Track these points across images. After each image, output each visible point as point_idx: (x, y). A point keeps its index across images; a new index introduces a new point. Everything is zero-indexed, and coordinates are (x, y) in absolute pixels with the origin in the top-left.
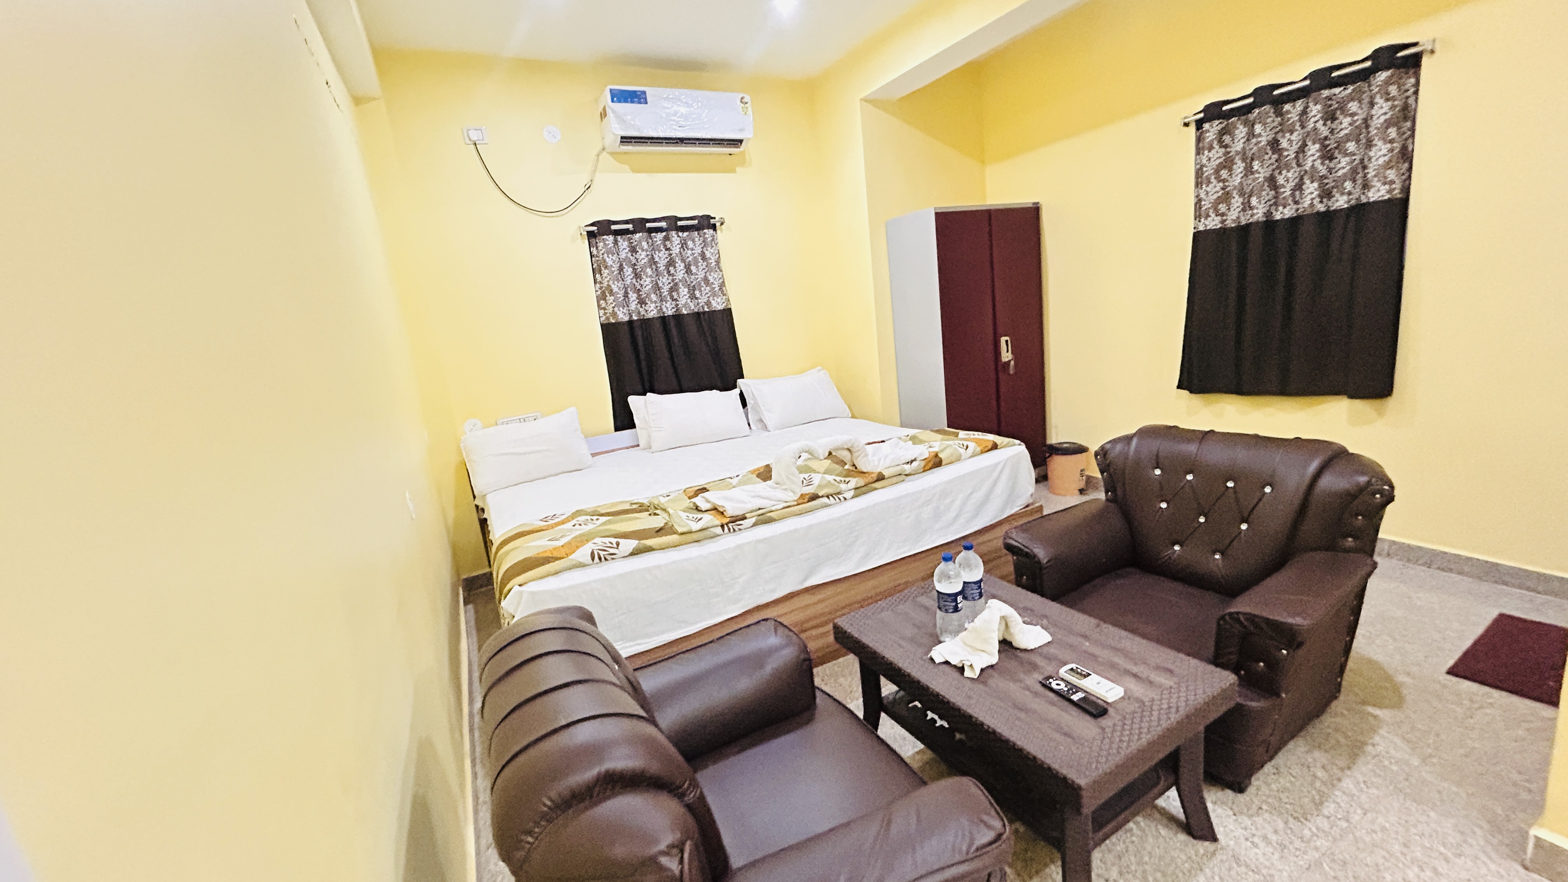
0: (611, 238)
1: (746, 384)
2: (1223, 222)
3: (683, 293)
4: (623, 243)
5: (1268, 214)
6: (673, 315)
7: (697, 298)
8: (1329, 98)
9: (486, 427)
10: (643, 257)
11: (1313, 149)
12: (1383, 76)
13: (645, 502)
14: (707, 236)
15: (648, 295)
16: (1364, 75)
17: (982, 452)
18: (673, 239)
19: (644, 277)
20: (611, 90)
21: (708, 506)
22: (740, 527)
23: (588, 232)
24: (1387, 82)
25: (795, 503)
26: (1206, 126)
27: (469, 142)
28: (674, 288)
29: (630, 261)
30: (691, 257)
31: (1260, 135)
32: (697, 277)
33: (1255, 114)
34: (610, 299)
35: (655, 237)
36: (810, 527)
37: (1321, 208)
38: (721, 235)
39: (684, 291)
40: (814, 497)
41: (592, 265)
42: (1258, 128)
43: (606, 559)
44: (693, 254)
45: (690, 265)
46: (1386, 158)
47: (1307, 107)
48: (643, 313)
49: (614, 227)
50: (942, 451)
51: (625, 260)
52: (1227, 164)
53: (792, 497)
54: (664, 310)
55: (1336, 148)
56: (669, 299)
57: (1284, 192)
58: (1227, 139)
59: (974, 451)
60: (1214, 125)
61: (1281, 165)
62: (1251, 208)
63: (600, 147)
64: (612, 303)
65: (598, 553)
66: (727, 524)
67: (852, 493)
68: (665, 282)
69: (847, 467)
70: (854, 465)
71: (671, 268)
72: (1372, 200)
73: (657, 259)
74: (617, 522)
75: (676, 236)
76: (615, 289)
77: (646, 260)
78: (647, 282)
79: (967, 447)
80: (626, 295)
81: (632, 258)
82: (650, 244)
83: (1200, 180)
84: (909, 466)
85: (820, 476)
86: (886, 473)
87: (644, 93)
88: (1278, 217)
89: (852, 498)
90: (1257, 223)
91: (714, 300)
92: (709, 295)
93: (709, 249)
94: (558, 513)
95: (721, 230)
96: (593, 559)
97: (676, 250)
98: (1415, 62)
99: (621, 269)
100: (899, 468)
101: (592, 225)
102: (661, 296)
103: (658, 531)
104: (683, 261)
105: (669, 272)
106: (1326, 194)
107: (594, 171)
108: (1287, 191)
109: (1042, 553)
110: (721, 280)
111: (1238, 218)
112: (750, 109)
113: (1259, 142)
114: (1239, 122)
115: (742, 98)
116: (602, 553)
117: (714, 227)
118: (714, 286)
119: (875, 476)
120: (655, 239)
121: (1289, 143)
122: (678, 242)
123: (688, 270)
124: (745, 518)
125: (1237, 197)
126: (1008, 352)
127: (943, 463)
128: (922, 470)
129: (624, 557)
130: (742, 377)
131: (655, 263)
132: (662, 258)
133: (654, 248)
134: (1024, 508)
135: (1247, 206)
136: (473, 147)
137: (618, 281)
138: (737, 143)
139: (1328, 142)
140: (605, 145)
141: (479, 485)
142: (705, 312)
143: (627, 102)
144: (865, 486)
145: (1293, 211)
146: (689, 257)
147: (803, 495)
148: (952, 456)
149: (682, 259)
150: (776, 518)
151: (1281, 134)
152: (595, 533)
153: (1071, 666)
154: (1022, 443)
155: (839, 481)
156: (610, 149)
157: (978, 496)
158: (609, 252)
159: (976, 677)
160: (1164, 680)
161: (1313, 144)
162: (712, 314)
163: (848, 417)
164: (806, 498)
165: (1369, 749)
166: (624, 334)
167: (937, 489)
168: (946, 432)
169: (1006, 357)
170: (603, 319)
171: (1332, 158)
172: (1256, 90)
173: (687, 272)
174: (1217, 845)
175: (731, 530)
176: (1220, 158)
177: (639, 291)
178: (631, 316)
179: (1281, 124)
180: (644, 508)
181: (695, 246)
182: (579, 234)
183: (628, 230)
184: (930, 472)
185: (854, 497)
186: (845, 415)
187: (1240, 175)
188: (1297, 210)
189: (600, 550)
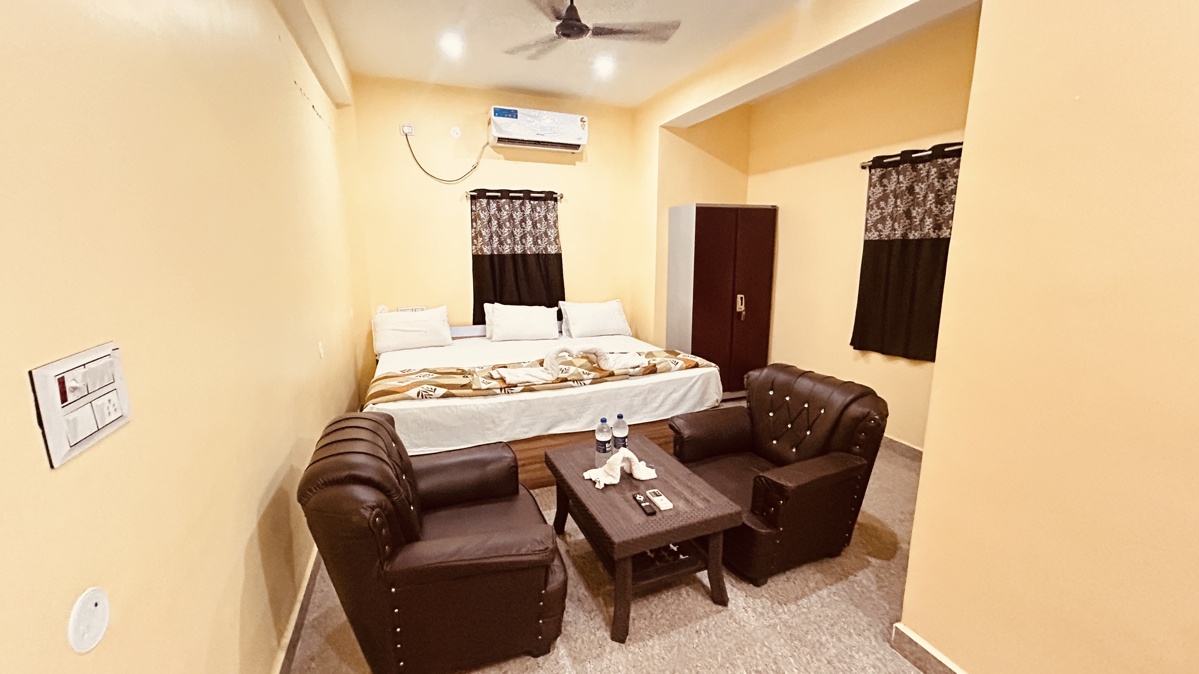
0: (484, 201)
1: (563, 304)
2: (880, 235)
3: (529, 241)
4: (493, 205)
5: (905, 235)
6: (521, 254)
7: (539, 245)
8: (942, 164)
9: (390, 311)
10: (505, 214)
11: (931, 196)
13: (466, 370)
14: (549, 205)
15: (505, 240)
17: (687, 368)
18: (526, 205)
19: (504, 227)
20: (495, 109)
21: (498, 376)
22: (512, 391)
23: (471, 196)
25: (551, 382)
26: (873, 171)
27: (403, 133)
28: (524, 237)
29: (497, 216)
30: (538, 218)
32: (540, 230)
33: (901, 168)
34: (480, 239)
35: (516, 203)
36: (558, 398)
37: (933, 235)
38: (561, 206)
39: (530, 239)
40: (565, 380)
41: (472, 217)
42: (902, 177)
43: (426, 398)
44: (540, 216)
45: (536, 222)
47: (930, 168)
48: (501, 250)
49: (488, 194)
50: (660, 363)
51: (493, 215)
52: (885, 198)
53: (550, 378)
54: (516, 250)
55: (946, 197)
56: (520, 243)
57: (915, 221)
58: (885, 181)
59: (682, 366)
60: (878, 171)
61: (915, 203)
62: (895, 230)
63: (485, 142)
64: (481, 242)
65: (422, 393)
66: (504, 388)
67: (590, 381)
68: (518, 232)
69: (594, 365)
70: (598, 365)
71: (523, 224)
73: (515, 217)
74: (443, 378)
75: (528, 203)
76: (484, 233)
77: (506, 217)
78: (506, 231)
79: (677, 363)
80: (491, 238)
81: (498, 214)
82: (511, 207)
83: (869, 207)
84: (633, 369)
85: (576, 368)
86: (615, 373)
87: (516, 111)
88: (911, 237)
89: (589, 384)
90: (898, 240)
91: (549, 247)
92: (546, 243)
93: (550, 213)
94: (412, 369)
95: (561, 202)
96: (418, 396)
97: (528, 212)
99: (490, 221)
100: (626, 370)
101: (474, 191)
102: (514, 240)
103: (461, 386)
104: (532, 220)
105: (521, 226)
107: (481, 157)
108: (917, 221)
109: (688, 433)
110: (556, 235)
111: (889, 234)
112: (587, 126)
113: (901, 187)
114: (894, 171)
115: (582, 118)
116: (424, 393)
117: (556, 200)
118: (550, 238)
119: (607, 373)
121: (919, 189)
122: (530, 207)
124: (517, 387)
125: (889, 220)
127: (658, 371)
128: (642, 374)
129: (437, 398)
130: (564, 300)
131: (513, 219)
132: (518, 216)
133: (513, 209)
134: (710, 408)
135: (893, 228)
136: (405, 137)
137: (486, 228)
138: (577, 147)
139: (940, 193)
140: (488, 142)
141: (378, 346)
142: (542, 254)
143: (504, 116)
144: (600, 378)
145: (919, 236)
146: (536, 217)
147: (558, 378)
148: (665, 367)
149: (531, 218)
150: (537, 389)
151: (916, 183)
152: (426, 382)
153: (655, 490)
154: (717, 366)
155: (585, 372)
156: (490, 144)
157: (677, 396)
158: (483, 210)
159: (601, 488)
160: (700, 504)
161: (931, 193)
162: (548, 256)
163: (629, 336)
164: (560, 380)
165: (851, 578)
166: (487, 263)
167: (647, 387)
168: (672, 352)
169: (740, 308)
170: (474, 251)
171: (942, 204)
172: (903, 152)
173: (533, 227)
174: (725, 608)
175: (507, 392)
176: (880, 193)
177: (500, 236)
178: (492, 251)
179: (915, 177)
180: (463, 373)
181: (541, 210)
182: (466, 196)
183: (498, 196)
184: (648, 375)
185: (591, 384)
186: (627, 334)
187: (892, 207)
188: (921, 234)
189: (423, 391)
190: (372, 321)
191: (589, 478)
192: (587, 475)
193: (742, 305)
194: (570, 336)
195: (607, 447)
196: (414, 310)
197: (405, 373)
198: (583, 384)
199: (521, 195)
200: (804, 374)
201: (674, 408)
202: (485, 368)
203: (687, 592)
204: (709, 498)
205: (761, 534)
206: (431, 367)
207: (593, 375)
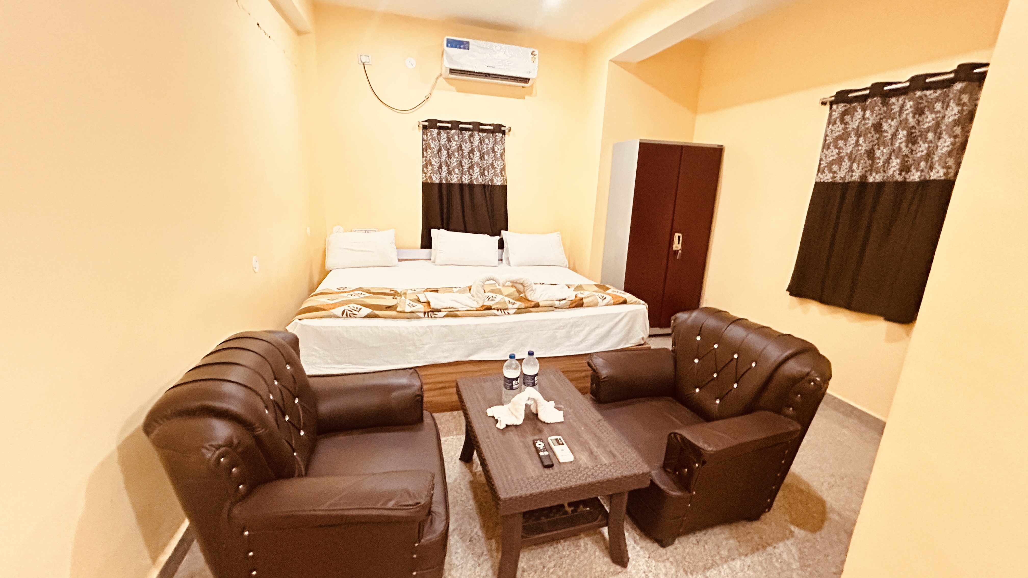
0: (435, 131)
1: (505, 234)
2: (834, 177)
3: (476, 171)
4: (444, 135)
5: (864, 177)
6: (468, 184)
7: (485, 175)
8: (921, 97)
9: (345, 231)
11: (902, 134)
12: (958, 86)
13: (399, 291)
14: (497, 137)
15: (453, 169)
16: (949, 83)
17: (614, 304)
18: (475, 136)
19: (453, 158)
20: (447, 39)
21: (425, 300)
22: (436, 316)
23: (423, 125)
24: (962, 91)
25: (475, 309)
26: (835, 107)
27: (360, 63)
28: (471, 167)
29: (447, 147)
30: (486, 149)
31: (869, 119)
32: (487, 162)
33: (868, 103)
34: (430, 168)
35: (465, 134)
36: (478, 325)
37: (899, 179)
38: (508, 138)
39: (477, 170)
40: (489, 308)
41: (423, 146)
42: (868, 113)
43: (350, 316)
44: (487, 147)
45: (484, 154)
46: (948, 149)
47: (905, 102)
48: (449, 179)
49: (439, 124)
50: (585, 298)
51: (443, 145)
52: (845, 136)
53: (476, 305)
54: (463, 180)
55: (919, 135)
56: (467, 173)
57: (879, 162)
58: (847, 118)
59: (608, 302)
60: (840, 107)
61: (880, 142)
62: (852, 171)
63: (438, 74)
64: (430, 171)
65: (347, 312)
66: (428, 312)
67: (514, 311)
68: (466, 163)
69: (521, 295)
70: (525, 295)
71: (471, 155)
72: (932, 178)
73: (463, 148)
74: (373, 298)
75: (477, 135)
76: (433, 163)
77: (455, 147)
78: (454, 162)
79: (605, 298)
80: (440, 167)
81: (448, 145)
82: (460, 138)
83: (826, 146)
84: (558, 302)
85: (502, 297)
86: (541, 304)
87: (468, 43)
88: (871, 180)
89: (513, 314)
90: (855, 182)
91: (495, 178)
92: (493, 175)
93: (497, 146)
94: (348, 287)
95: (509, 135)
96: (343, 315)
97: (476, 143)
98: (981, 79)
99: (440, 150)
100: (552, 302)
101: (426, 121)
102: (462, 171)
103: (387, 308)
104: (480, 151)
105: (469, 157)
106: (905, 168)
107: (433, 88)
108: (881, 162)
109: (605, 373)
110: (502, 167)
111: (845, 176)
112: (537, 59)
113: (867, 124)
114: (859, 107)
115: (533, 52)
116: (349, 312)
117: (504, 133)
118: (496, 170)
119: (533, 304)
121: (888, 127)
122: (478, 138)
123: (482, 157)
124: (441, 311)
125: (846, 161)
127: (584, 305)
128: (568, 307)
129: (361, 317)
130: (507, 229)
131: (462, 150)
132: (466, 147)
133: (463, 140)
134: (637, 345)
135: (850, 169)
136: (363, 66)
137: (436, 158)
138: (526, 80)
139: (913, 131)
140: (441, 73)
141: (329, 263)
142: (488, 185)
143: (456, 47)
144: (525, 308)
145: (881, 178)
146: (484, 149)
147: (483, 306)
148: (592, 301)
149: (479, 149)
150: (460, 315)
151: (884, 120)
152: (356, 301)
153: (558, 437)
154: (646, 304)
155: (511, 302)
156: (444, 76)
157: (601, 331)
158: (433, 139)
159: (501, 428)
160: (605, 460)
161: (903, 130)
162: (493, 187)
163: (566, 267)
164: (484, 308)
165: (770, 549)
166: (436, 191)
167: (572, 321)
168: (603, 287)
169: (676, 247)
170: (424, 179)
171: (914, 142)
172: (873, 85)
173: (481, 159)
174: (624, 570)
175: (430, 316)
176: (839, 131)
177: (449, 166)
178: (441, 180)
179: (885, 112)
180: (394, 294)
181: (489, 143)
182: (419, 126)
183: (448, 127)
184: (574, 309)
185: (515, 313)
186: (564, 265)
187: (852, 146)
188: (884, 177)
189: (349, 310)
190: (327, 239)
191: (492, 415)
192: (490, 412)
193: (679, 243)
194: (509, 264)
195: (514, 384)
196: (367, 232)
197: (341, 291)
198: (507, 313)
199: (471, 126)
200: (737, 321)
201: (598, 342)
202: (417, 290)
203: (586, 544)
204: (615, 452)
205: (671, 497)
206: (366, 286)
207: (518, 304)
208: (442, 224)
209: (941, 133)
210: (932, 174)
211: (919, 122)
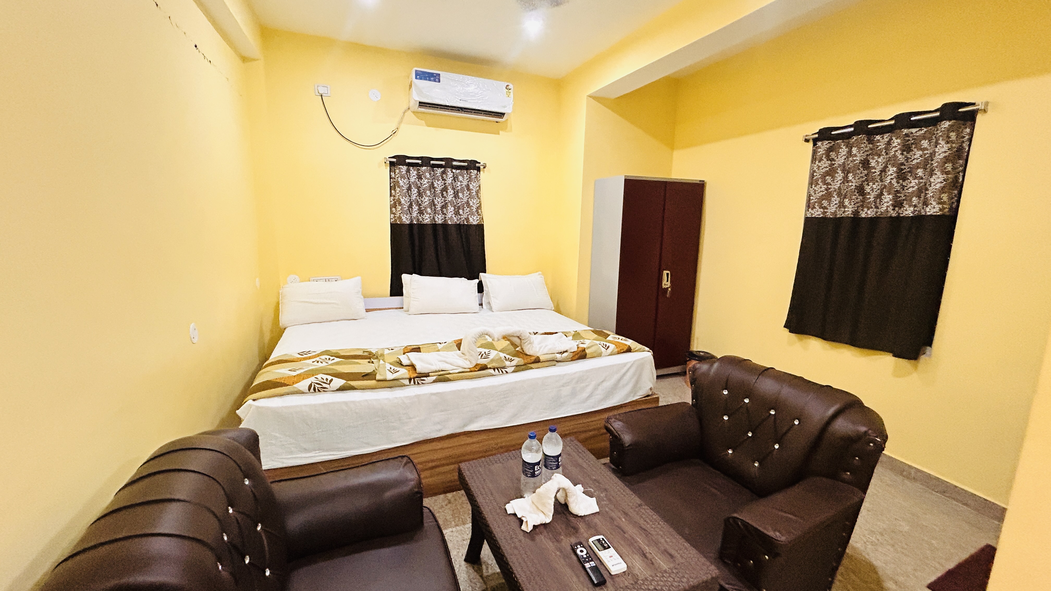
0: (404, 168)
1: (484, 276)
2: (824, 213)
3: (450, 211)
4: (413, 172)
5: (856, 213)
6: (442, 224)
7: (460, 215)
8: (907, 135)
9: (301, 281)
10: (425, 183)
11: (892, 170)
12: (946, 124)
13: (374, 352)
14: (472, 174)
15: (425, 208)
16: (934, 122)
17: (619, 353)
18: (448, 173)
19: (424, 196)
20: (416, 71)
21: (408, 363)
22: (423, 382)
23: (390, 162)
24: (949, 129)
25: (468, 370)
26: (819, 144)
27: (318, 94)
28: (444, 206)
29: (417, 184)
30: (460, 187)
31: (855, 156)
32: (462, 200)
33: (853, 140)
34: (399, 208)
35: (437, 171)
36: (474, 389)
37: (894, 214)
38: (482, 174)
39: (451, 209)
40: (484, 368)
41: (390, 184)
42: (854, 150)
43: (319, 391)
45: (458, 192)
46: (942, 185)
47: (891, 139)
48: (421, 220)
49: (407, 161)
50: (589, 348)
51: (413, 183)
52: (831, 172)
53: (468, 365)
54: (436, 219)
55: (909, 172)
56: (440, 213)
57: (870, 198)
58: (833, 155)
59: (613, 351)
60: (825, 144)
61: (869, 179)
62: (845, 207)
63: (406, 107)
64: (399, 211)
66: (414, 378)
67: (513, 369)
68: (439, 201)
69: (517, 349)
70: (522, 349)
71: (444, 193)
72: (928, 214)
73: (436, 185)
74: (345, 364)
75: (450, 172)
76: (403, 202)
77: (427, 185)
78: (426, 200)
79: (608, 347)
80: (411, 206)
81: (418, 182)
82: (432, 175)
83: (812, 182)
84: (560, 355)
85: (497, 352)
86: (542, 358)
87: (439, 75)
88: (864, 215)
89: (512, 372)
90: (848, 218)
91: (471, 217)
92: (468, 214)
93: (472, 183)
94: (312, 350)
95: (484, 171)
96: (309, 389)
97: (449, 181)
98: (971, 118)
99: (409, 189)
100: (553, 355)
101: (393, 157)
102: (435, 210)
103: (363, 376)
104: (453, 189)
105: (442, 195)
106: (898, 204)
107: (400, 122)
109: (627, 438)
110: (478, 205)
111: (835, 212)
112: (512, 94)
113: (855, 161)
114: (843, 144)
115: (508, 86)
116: (317, 386)
117: (478, 169)
118: (472, 208)
119: (533, 358)
120: (436, 172)
121: (876, 163)
122: (451, 176)
123: (456, 195)
124: (429, 376)
125: (836, 197)
126: (667, 281)
127: (588, 356)
128: (570, 360)
129: (333, 391)
130: (485, 272)
131: (434, 188)
132: (438, 185)
133: (434, 177)
134: (644, 397)
135: (841, 205)
136: (320, 97)
137: (406, 197)
138: (501, 115)
139: (903, 167)
140: (409, 106)
141: (284, 320)
142: (464, 225)
143: (426, 79)
144: (525, 365)
145: (873, 213)
146: (458, 187)
147: (477, 365)
148: (595, 352)
149: (453, 188)
150: (452, 379)
151: (871, 157)
152: (323, 370)
153: (601, 537)
154: (651, 351)
155: (507, 358)
156: (412, 109)
157: (608, 384)
158: (402, 177)
159: (529, 531)
160: (663, 563)
161: (893, 166)
162: (470, 226)
163: (551, 310)
164: (478, 368)
166: (406, 232)
167: (577, 374)
168: (602, 334)
169: (665, 285)
170: (393, 220)
171: (905, 179)
172: (856, 122)
173: (455, 197)
175: (416, 383)
176: (827, 167)
177: (420, 205)
178: (412, 221)
179: (871, 149)
180: (369, 356)
181: (463, 180)
182: (385, 163)
183: (418, 163)
184: (576, 361)
185: (514, 372)
186: (549, 308)
187: (840, 182)
188: (877, 212)
189: (317, 383)
190: (280, 291)
191: (512, 512)
192: (511, 507)
194: (491, 309)
196: (327, 280)
197: (304, 356)
198: (504, 372)
199: (443, 163)
200: (766, 371)
201: (605, 398)
202: (396, 349)
204: (673, 552)
206: (333, 348)
207: (517, 361)
208: (414, 268)
209: (932, 171)
210: (928, 210)
211: (907, 159)
